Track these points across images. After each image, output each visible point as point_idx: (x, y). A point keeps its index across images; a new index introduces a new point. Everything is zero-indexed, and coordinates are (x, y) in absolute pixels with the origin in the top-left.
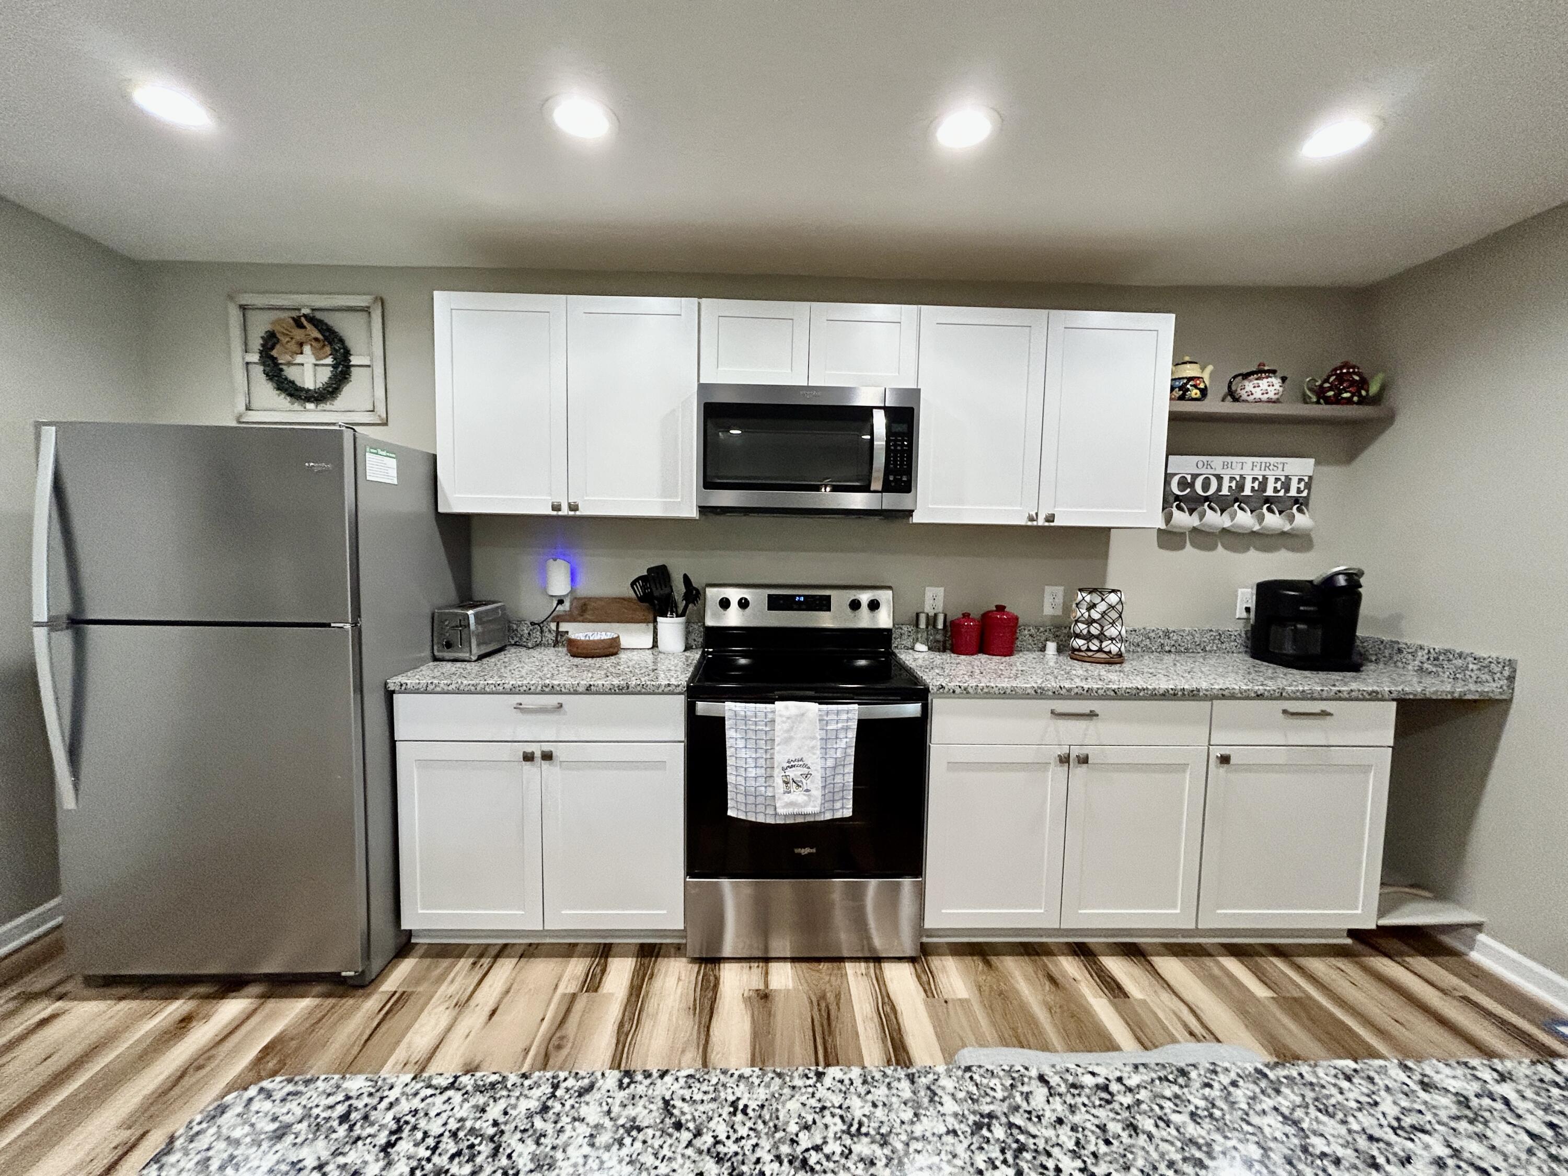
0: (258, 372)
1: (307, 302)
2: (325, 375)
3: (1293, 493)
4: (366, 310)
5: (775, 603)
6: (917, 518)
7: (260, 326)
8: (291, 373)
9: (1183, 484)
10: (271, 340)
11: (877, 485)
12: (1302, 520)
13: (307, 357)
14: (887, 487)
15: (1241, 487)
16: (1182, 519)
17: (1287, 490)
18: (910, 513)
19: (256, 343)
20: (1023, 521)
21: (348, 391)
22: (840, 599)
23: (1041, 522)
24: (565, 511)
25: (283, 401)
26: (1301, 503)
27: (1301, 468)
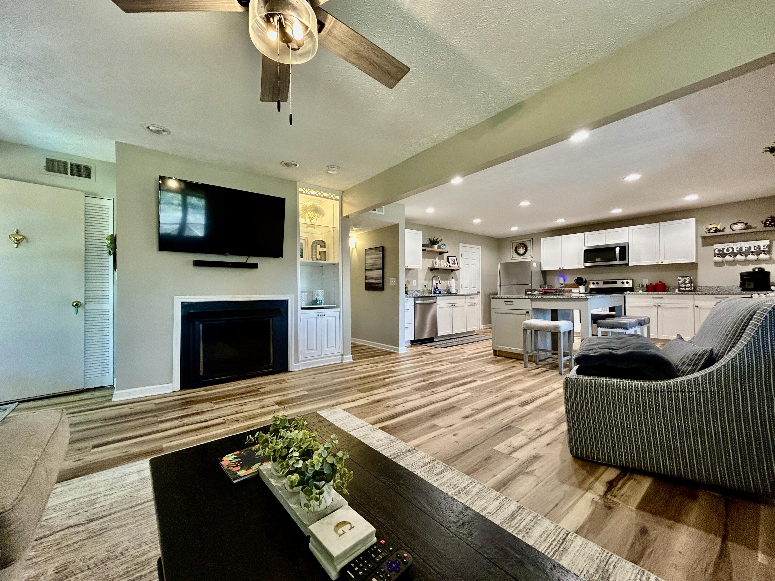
0: (514, 252)
1: (521, 241)
2: (524, 251)
3: (761, 249)
4: (530, 241)
5: (604, 283)
6: (630, 265)
7: (514, 246)
8: (519, 252)
9: (718, 250)
10: (516, 247)
11: (618, 259)
12: (763, 256)
13: (521, 249)
14: (620, 260)
15: (741, 249)
16: (718, 259)
18: (628, 264)
19: (514, 248)
20: (656, 264)
21: (527, 253)
22: (619, 282)
23: (660, 263)
24: (561, 269)
25: (517, 256)
26: (766, 252)
27: (764, 243)
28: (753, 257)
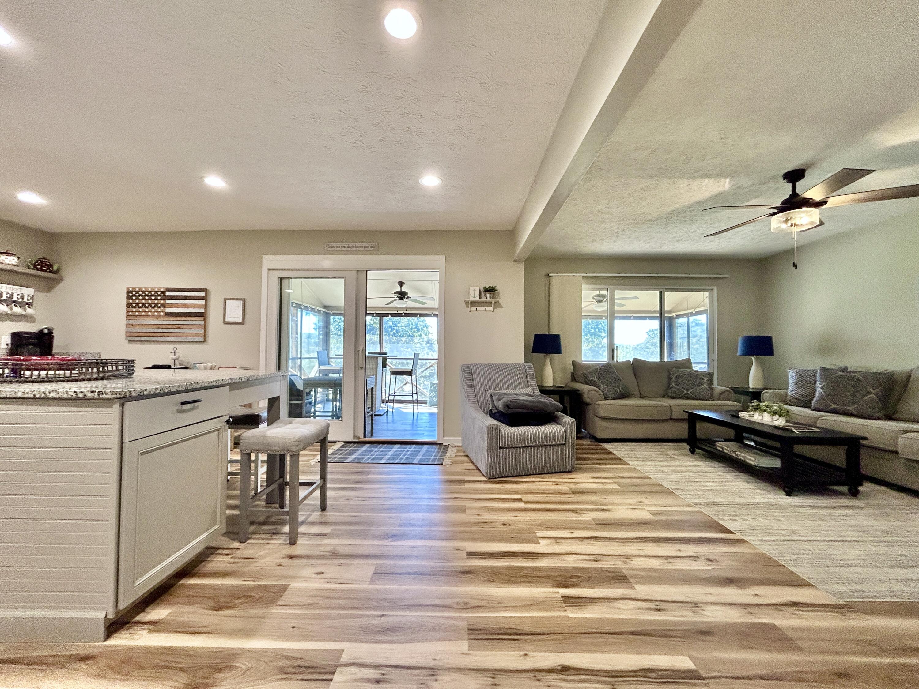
3: (25, 300)
12: (29, 311)
17: (23, 299)
26: (29, 305)
27: (28, 292)
28: (17, 310)
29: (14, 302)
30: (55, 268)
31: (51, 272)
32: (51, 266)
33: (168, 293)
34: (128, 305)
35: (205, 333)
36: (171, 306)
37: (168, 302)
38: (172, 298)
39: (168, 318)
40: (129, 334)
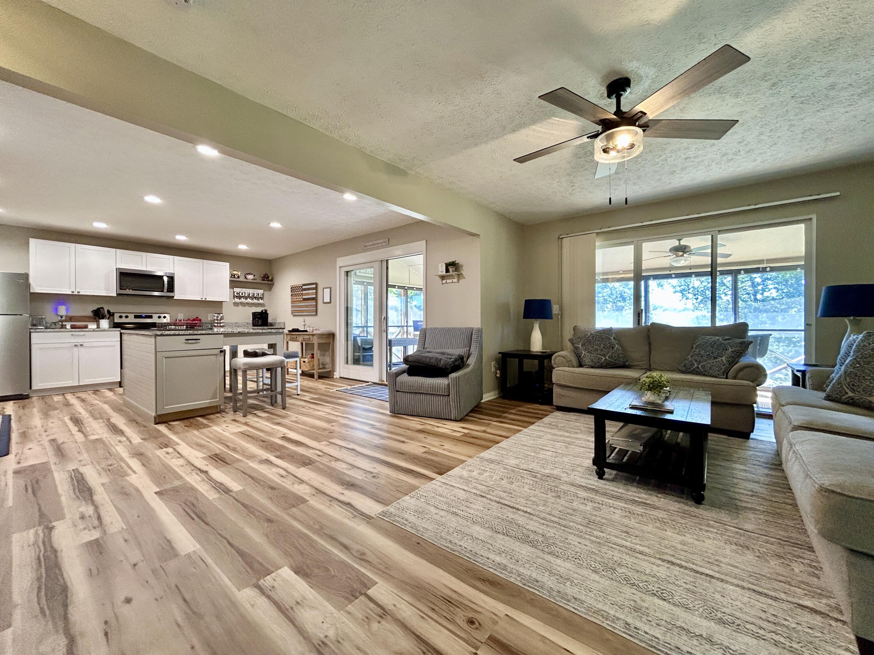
5: (136, 317)
6: (175, 298)
9: (237, 293)
11: (165, 290)
12: (261, 301)
14: (168, 291)
15: (249, 294)
16: (237, 300)
18: (173, 297)
20: (200, 299)
22: (155, 316)
23: (204, 299)
24: (75, 293)
26: (262, 298)
27: (261, 292)
28: (255, 301)
29: (255, 297)
30: (270, 278)
31: (268, 281)
32: (268, 277)
33: (304, 287)
34: (292, 295)
35: (316, 310)
36: (305, 294)
37: (304, 292)
38: (305, 290)
39: (305, 302)
40: (293, 312)
